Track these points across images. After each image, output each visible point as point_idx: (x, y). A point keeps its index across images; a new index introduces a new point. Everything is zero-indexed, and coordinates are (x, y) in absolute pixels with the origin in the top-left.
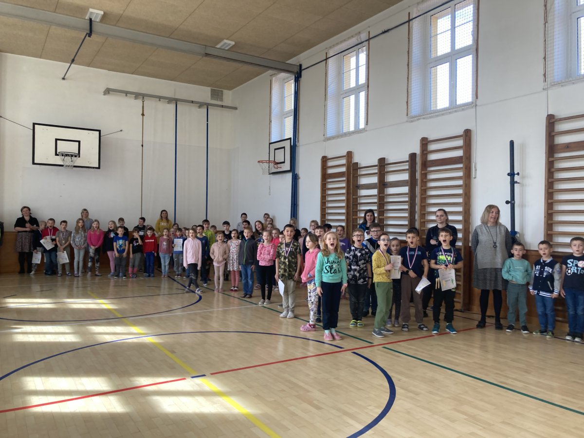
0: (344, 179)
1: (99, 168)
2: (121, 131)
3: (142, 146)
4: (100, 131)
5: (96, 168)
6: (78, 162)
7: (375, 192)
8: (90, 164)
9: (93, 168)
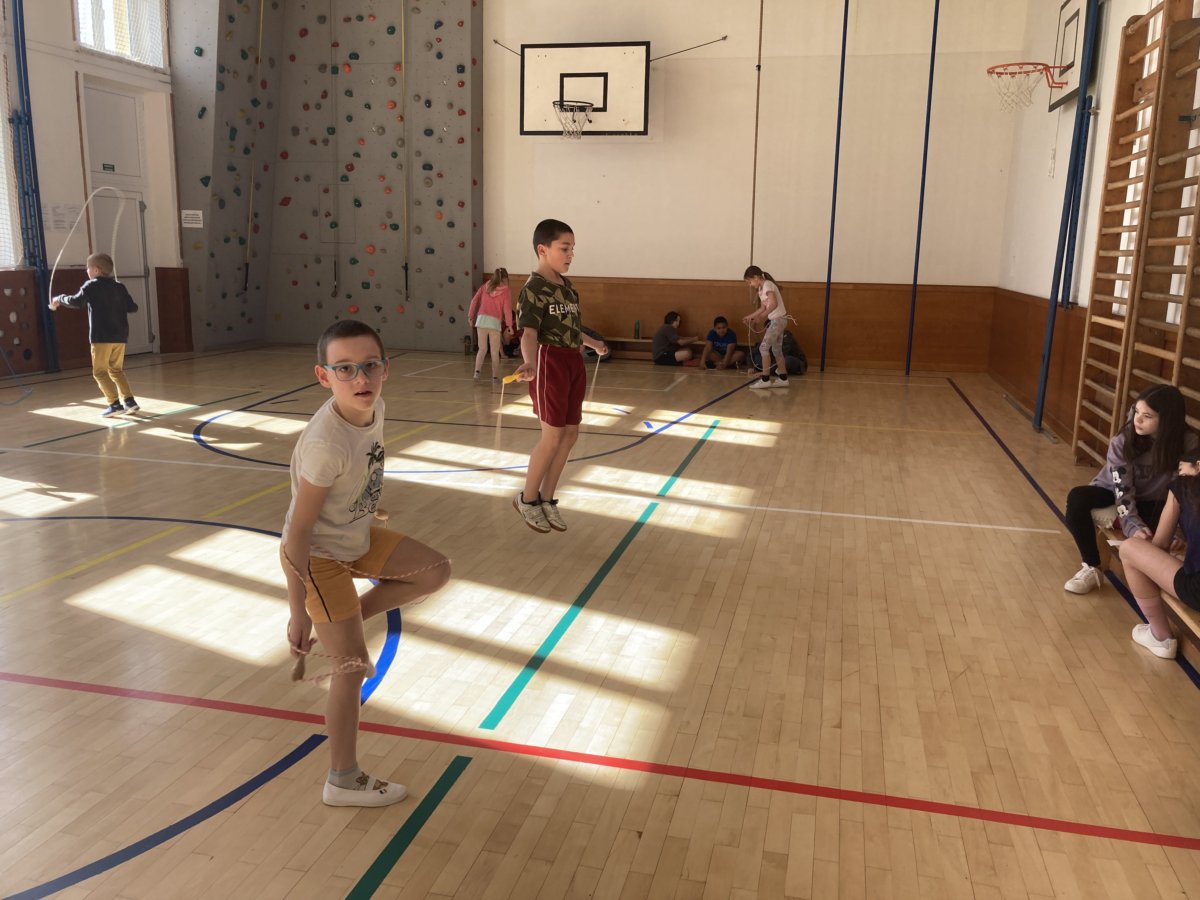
1: (645, 132)
2: (725, 38)
3: (759, 67)
4: (647, 44)
5: (639, 133)
6: (601, 122)
8: (626, 124)
9: (634, 133)
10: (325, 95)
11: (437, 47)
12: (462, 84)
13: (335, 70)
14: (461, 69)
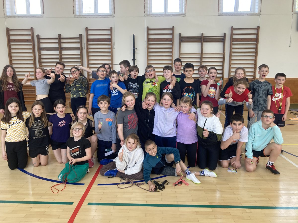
0: (31, 43)
7: (57, 52)
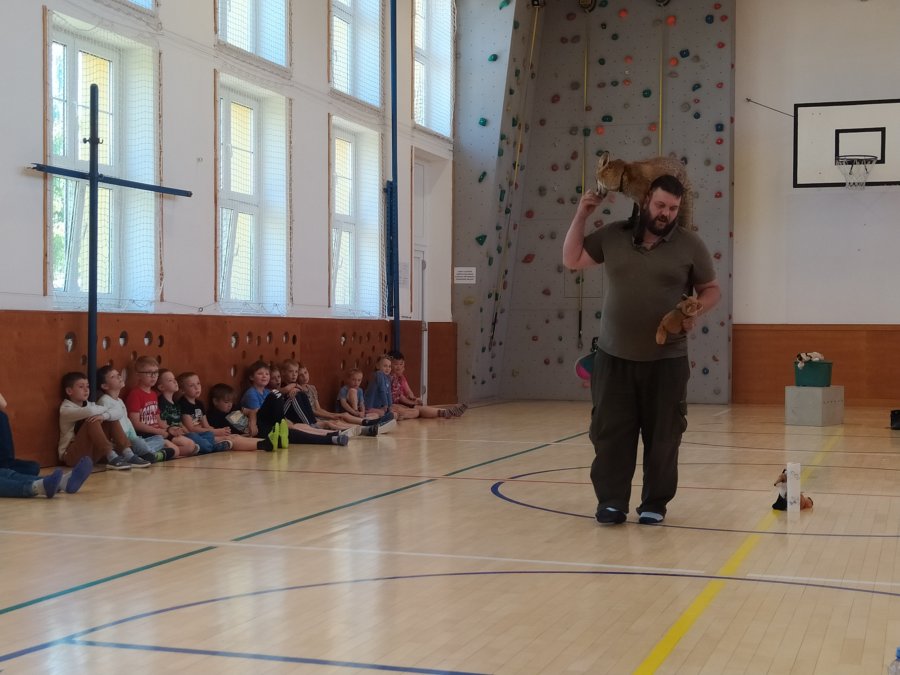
10: (574, 156)
11: (695, 108)
12: (720, 142)
13: (586, 132)
14: (720, 127)
